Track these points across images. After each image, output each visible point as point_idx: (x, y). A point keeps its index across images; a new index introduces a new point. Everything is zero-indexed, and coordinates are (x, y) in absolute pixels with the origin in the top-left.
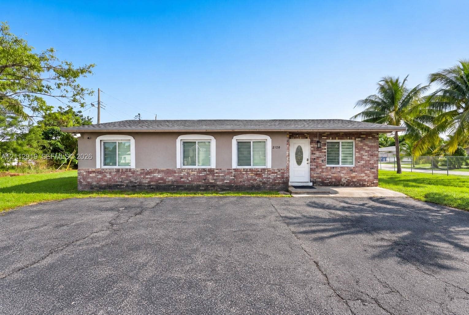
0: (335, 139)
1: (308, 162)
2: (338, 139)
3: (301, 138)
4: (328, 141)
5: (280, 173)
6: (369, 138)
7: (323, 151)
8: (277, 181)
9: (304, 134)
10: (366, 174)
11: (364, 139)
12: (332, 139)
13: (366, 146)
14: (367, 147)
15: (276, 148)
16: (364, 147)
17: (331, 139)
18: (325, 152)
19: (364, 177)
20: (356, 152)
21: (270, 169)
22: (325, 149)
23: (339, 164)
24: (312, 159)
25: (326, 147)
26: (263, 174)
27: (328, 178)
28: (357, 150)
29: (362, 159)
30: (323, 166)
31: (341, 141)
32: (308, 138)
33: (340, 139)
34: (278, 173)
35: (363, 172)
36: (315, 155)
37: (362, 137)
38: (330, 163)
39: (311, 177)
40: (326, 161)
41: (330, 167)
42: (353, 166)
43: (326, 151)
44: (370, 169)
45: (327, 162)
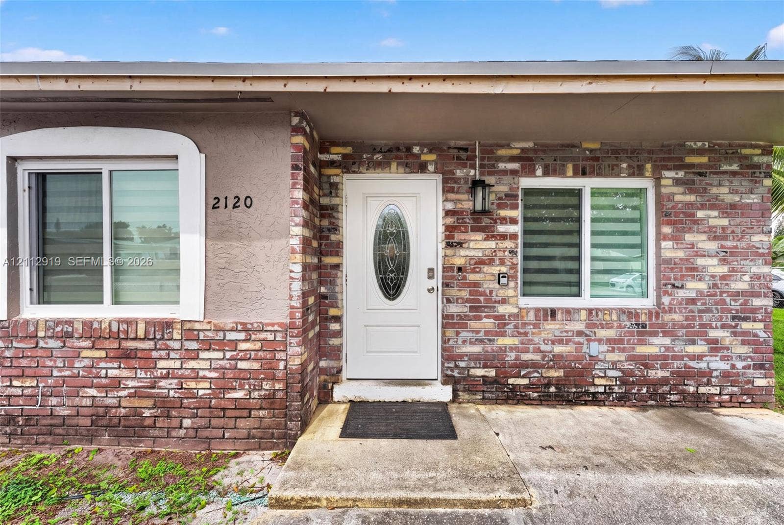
0: (562, 174)
1: (432, 283)
2: (576, 174)
3: (394, 165)
4: (526, 182)
5: (258, 345)
6: (725, 168)
7: (501, 229)
8: (239, 394)
9: (409, 149)
10: (715, 346)
11: (700, 174)
12: (546, 173)
13: (712, 207)
14: (715, 213)
15: (230, 206)
16: (700, 214)
17: (539, 172)
18: (514, 237)
19: (699, 357)
20: (660, 237)
21: (197, 326)
22: (513, 221)
23: (578, 295)
24: (451, 269)
25: (517, 214)
26: (155, 354)
27: (525, 365)
28: (667, 230)
29: (694, 271)
30: (504, 301)
31: (587, 184)
32: (431, 168)
33: (584, 174)
34: (243, 346)
35: (697, 334)
36: (463, 252)
37: (692, 166)
38: (535, 289)
39: (448, 355)
40: (515, 277)
41: (537, 310)
42: (649, 303)
43: (517, 229)
44: (734, 318)
45: (525, 283)
